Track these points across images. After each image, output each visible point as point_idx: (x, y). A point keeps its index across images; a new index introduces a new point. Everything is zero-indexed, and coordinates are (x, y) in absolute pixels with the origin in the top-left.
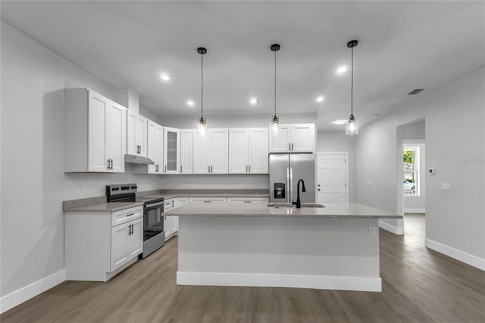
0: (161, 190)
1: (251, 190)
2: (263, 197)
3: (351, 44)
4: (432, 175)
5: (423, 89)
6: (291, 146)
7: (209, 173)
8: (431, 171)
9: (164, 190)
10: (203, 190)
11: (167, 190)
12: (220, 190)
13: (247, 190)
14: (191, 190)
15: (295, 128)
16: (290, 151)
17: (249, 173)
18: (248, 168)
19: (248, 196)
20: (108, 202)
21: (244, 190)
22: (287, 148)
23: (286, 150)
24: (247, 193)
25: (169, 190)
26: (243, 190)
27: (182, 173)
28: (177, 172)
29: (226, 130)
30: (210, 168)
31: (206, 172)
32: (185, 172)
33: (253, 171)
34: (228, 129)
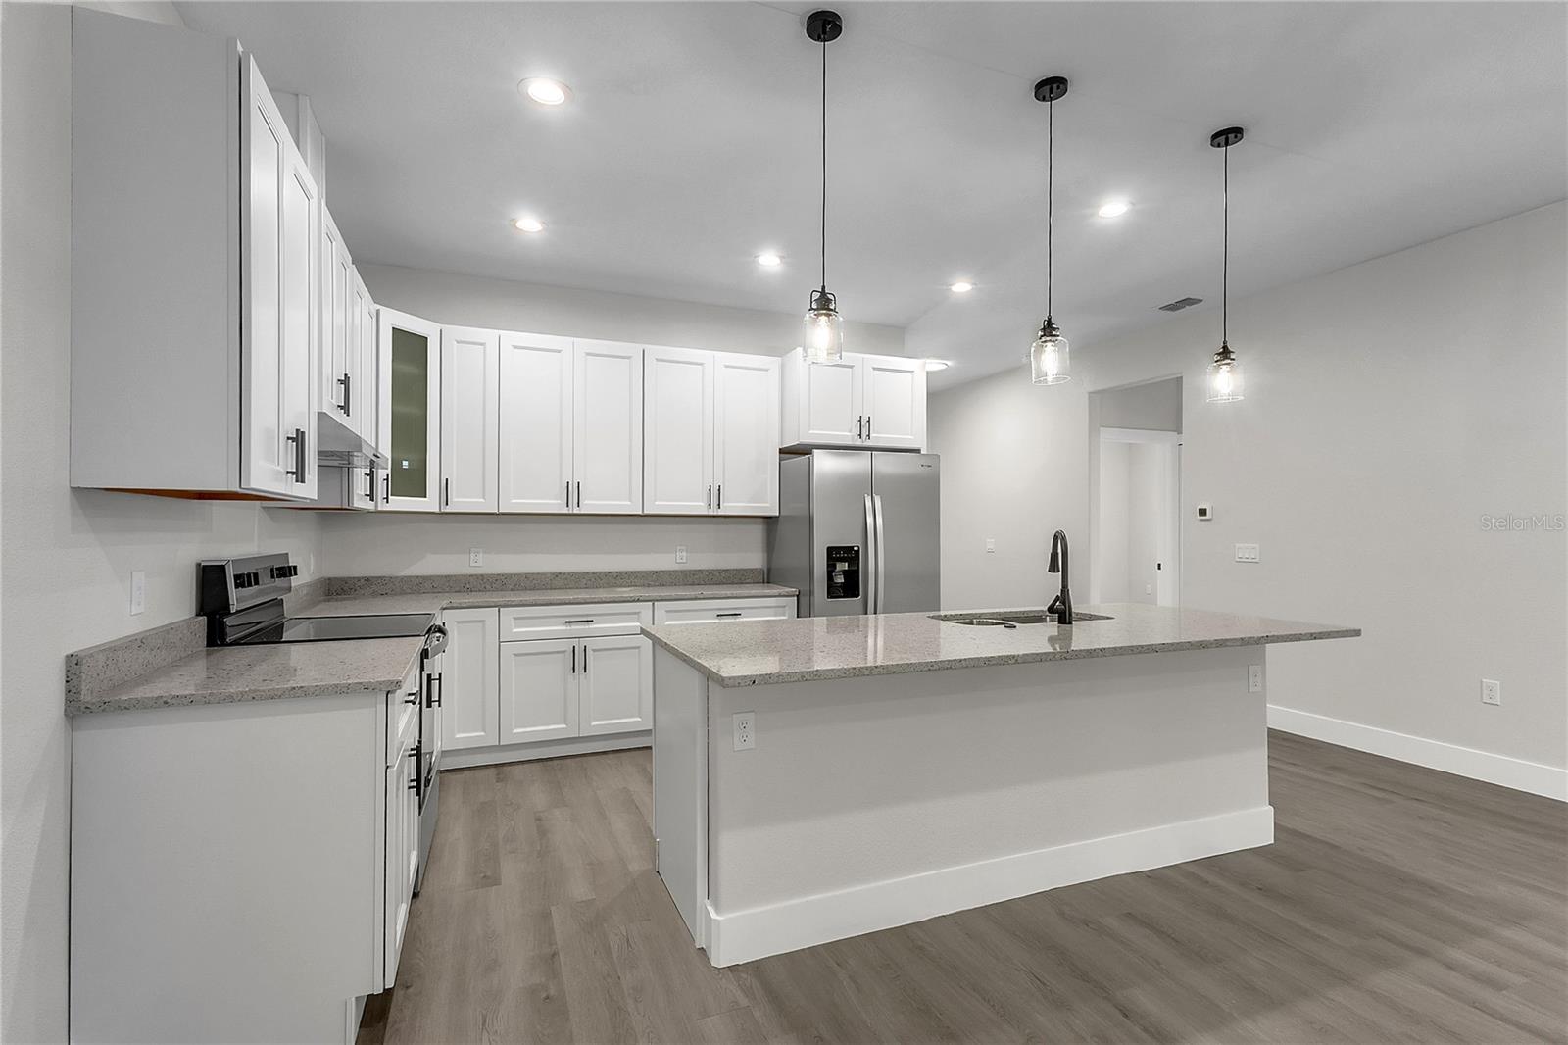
0: (330, 579)
1: (707, 570)
2: (780, 596)
3: (1222, 139)
4: (1204, 523)
5: (1200, 298)
6: (864, 425)
7: (565, 510)
8: (1202, 512)
9: (345, 581)
10: (527, 576)
11: (359, 579)
12: (594, 573)
13: (696, 572)
14: (471, 576)
15: (874, 369)
16: (858, 443)
17: (715, 513)
18: (715, 494)
19: (729, 593)
20: (208, 645)
21: (685, 571)
22: (850, 432)
23: (848, 437)
24: (693, 584)
25: (368, 580)
26: (682, 572)
27: (448, 509)
28: (429, 503)
29: (633, 349)
30: (572, 492)
31: (554, 504)
32: (460, 502)
33: (730, 507)
34: (639, 347)
